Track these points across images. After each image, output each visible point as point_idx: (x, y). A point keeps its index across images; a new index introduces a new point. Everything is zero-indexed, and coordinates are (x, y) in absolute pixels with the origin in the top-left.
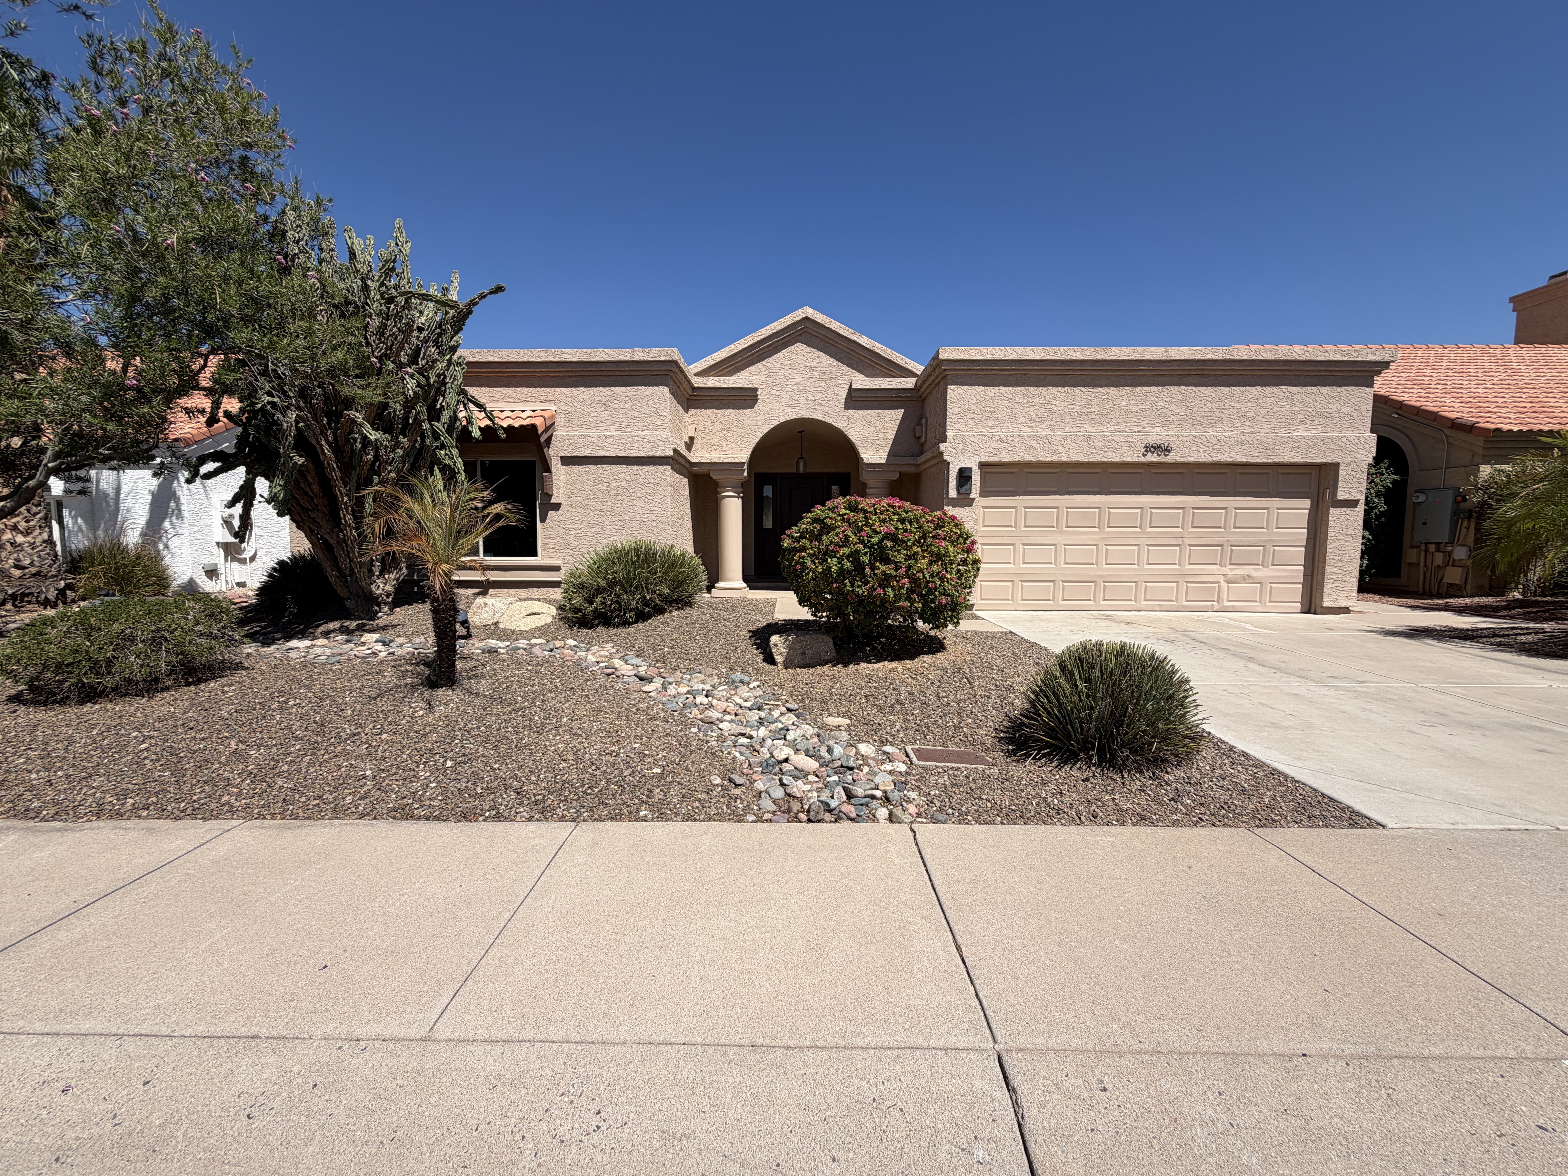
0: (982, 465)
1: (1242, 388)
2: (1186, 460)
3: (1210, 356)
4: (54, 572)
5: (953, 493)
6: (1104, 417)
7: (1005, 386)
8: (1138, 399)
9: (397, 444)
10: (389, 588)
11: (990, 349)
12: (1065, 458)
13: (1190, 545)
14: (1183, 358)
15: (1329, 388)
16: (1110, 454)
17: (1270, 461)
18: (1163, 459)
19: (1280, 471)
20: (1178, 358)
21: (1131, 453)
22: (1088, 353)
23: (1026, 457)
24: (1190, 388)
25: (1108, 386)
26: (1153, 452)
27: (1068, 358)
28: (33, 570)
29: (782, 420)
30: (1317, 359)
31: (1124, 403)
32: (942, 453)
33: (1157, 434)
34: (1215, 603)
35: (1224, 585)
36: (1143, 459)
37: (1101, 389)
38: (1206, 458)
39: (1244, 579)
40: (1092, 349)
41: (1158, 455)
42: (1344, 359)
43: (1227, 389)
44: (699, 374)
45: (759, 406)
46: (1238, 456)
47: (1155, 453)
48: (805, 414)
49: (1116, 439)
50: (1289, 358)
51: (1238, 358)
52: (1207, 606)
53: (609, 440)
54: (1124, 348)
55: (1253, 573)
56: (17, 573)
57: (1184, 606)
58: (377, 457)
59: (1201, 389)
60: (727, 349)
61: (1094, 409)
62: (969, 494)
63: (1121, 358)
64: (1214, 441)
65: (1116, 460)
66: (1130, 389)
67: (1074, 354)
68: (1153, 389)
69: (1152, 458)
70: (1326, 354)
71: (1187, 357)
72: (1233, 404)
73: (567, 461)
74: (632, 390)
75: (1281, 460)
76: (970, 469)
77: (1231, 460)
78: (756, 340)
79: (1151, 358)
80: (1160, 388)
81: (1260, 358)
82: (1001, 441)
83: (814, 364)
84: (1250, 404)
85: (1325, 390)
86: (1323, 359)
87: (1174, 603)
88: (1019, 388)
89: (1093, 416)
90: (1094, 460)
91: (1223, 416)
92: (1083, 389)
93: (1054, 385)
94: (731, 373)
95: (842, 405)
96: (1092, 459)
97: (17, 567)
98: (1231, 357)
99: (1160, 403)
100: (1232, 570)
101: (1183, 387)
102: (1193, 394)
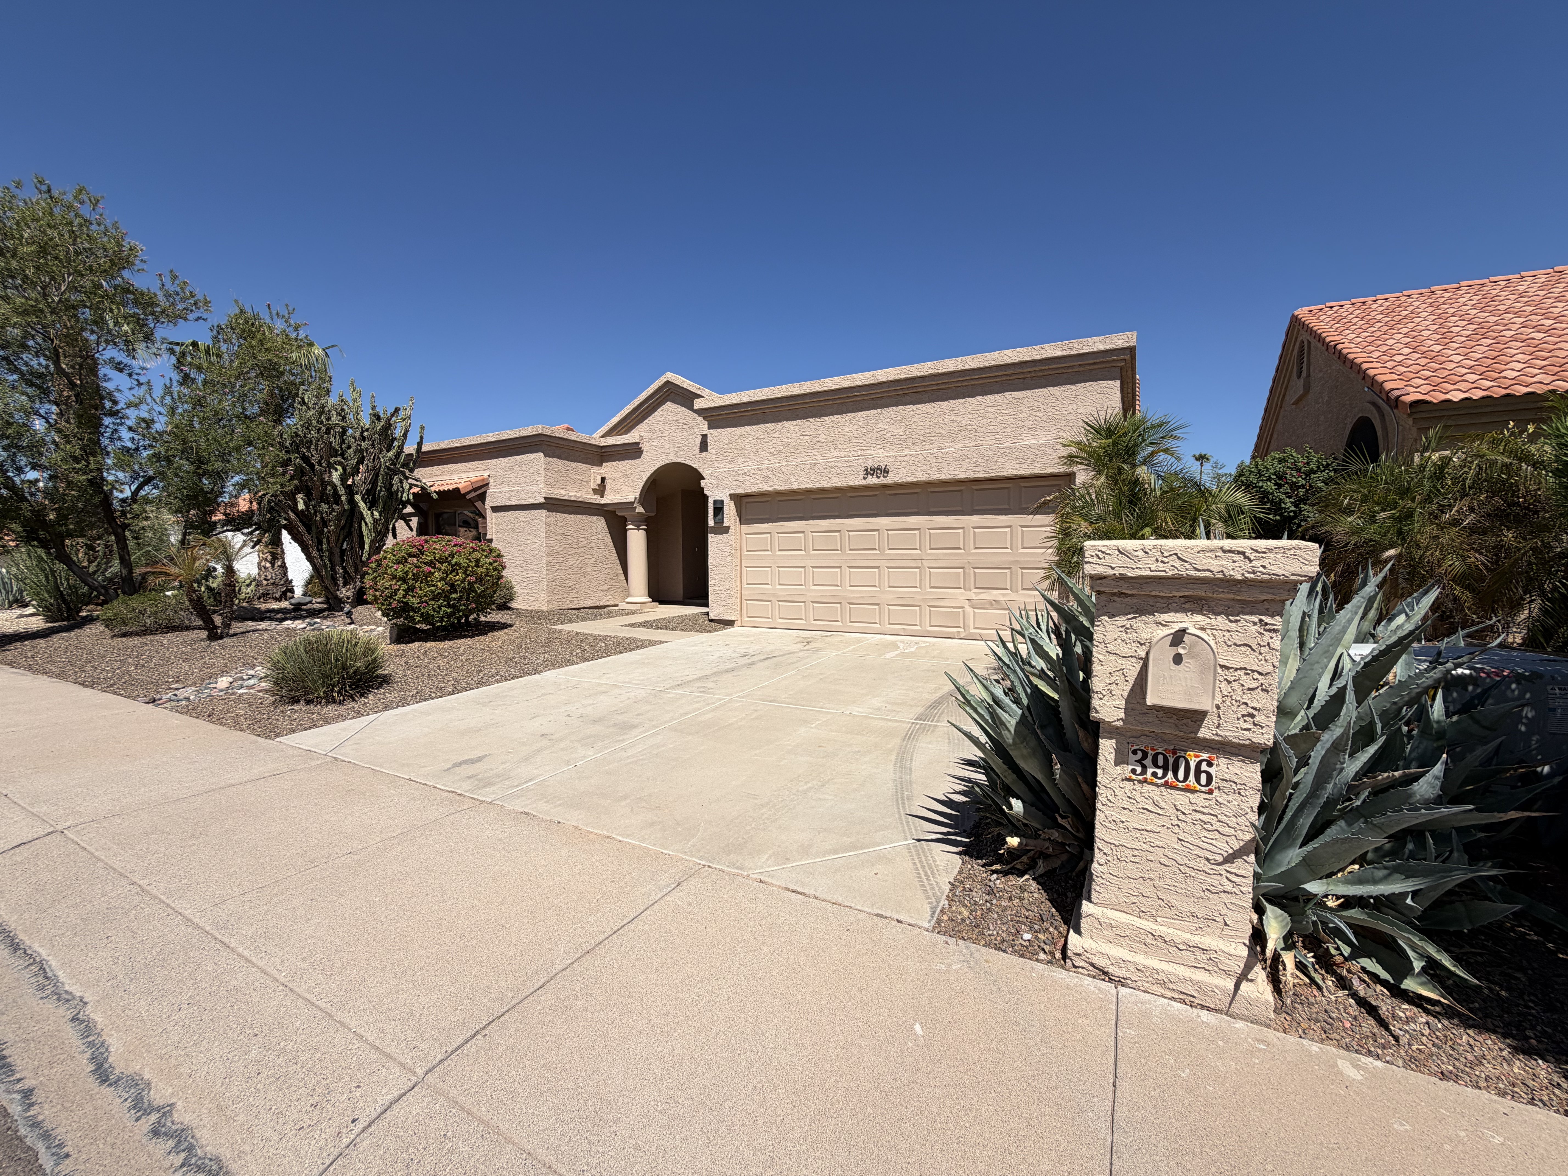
0: (732, 496)
1: (961, 401)
2: (904, 480)
3: (916, 373)
4: (282, 582)
5: (711, 522)
6: (832, 444)
7: (749, 425)
8: (860, 423)
9: (333, 510)
10: (349, 593)
11: (729, 395)
12: (796, 486)
13: (929, 568)
14: (889, 379)
15: (1062, 388)
16: (834, 479)
17: (993, 475)
18: (882, 481)
19: (1023, 485)
20: (884, 380)
21: (853, 477)
22: (805, 387)
23: (765, 488)
24: (908, 407)
25: (832, 414)
26: (872, 475)
27: (790, 394)
28: (272, 581)
29: (659, 465)
30: (1033, 358)
31: (847, 429)
32: (703, 489)
33: (878, 456)
34: (962, 630)
35: (968, 609)
36: (864, 482)
37: (826, 418)
38: (925, 477)
39: (992, 605)
40: (808, 383)
41: (878, 477)
42: (1065, 353)
43: (946, 403)
44: (605, 435)
45: (644, 455)
46: (956, 473)
47: (875, 476)
48: (673, 459)
49: (839, 464)
50: (1000, 363)
51: (944, 370)
52: (953, 632)
53: (513, 494)
54: (836, 378)
55: (1001, 598)
56: (265, 582)
57: (928, 631)
58: (322, 518)
59: (919, 406)
60: (619, 414)
61: (822, 437)
62: (723, 522)
63: (834, 387)
64: (931, 458)
65: (839, 485)
66: (853, 415)
67: (794, 390)
68: (873, 412)
69: (872, 480)
70: (1043, 352)
71: (893, 377)
72: (952, 418)
73: (496, 509)
74: (524, 457)
75: (1005, 473)
76: (722, 501)
77: (950, 477)
78: (636, 404)
79: (860, 383)
80: (879, 410)
81: (968, 367)
82: (745, 474)
83: (678, 417)
84: (971, 416)
85: (1056, 391)
86: (1039, 357)
87: (918, 628)
88: (761, 426)
89: (821, 444)
90: (820, 486)
91: (943, 432)
92: (811, 420)
93: (788, 420)
94: (626, 432)
95: (698, 449)
96: (818, 485)
97: (265, 580)
98: (936, 371)
99: (881, 425)
100: (977, 594)
101: (900, 407)
102: (912, 413)
